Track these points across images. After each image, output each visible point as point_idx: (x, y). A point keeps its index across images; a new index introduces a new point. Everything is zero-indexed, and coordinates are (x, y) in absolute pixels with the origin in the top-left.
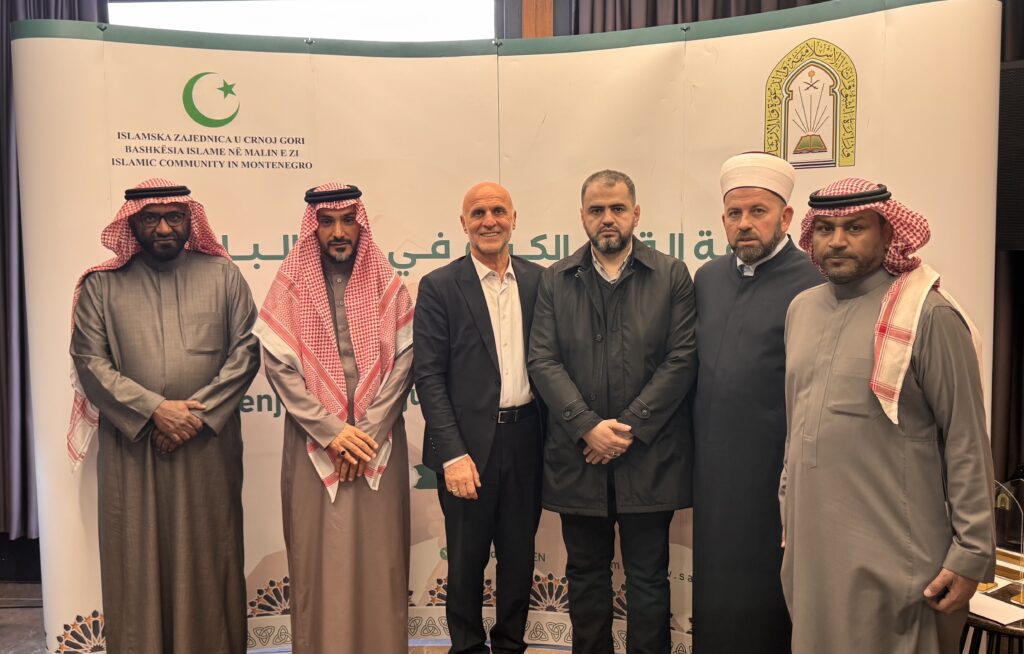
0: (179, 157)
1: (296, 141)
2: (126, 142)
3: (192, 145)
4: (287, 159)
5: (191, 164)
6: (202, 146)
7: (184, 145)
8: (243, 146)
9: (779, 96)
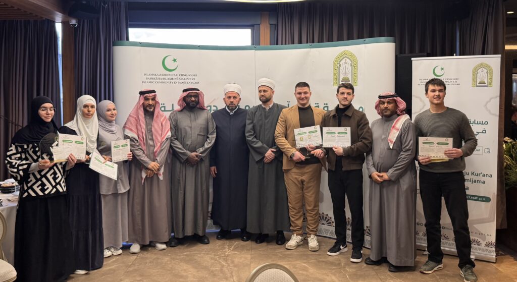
0: (161, 81)
1: (195, 75)
2: (146, 76)
3: (164, 77)
4: (192, 81)
5: (164, 82)
6: (167, 77)
7: (162, 77)
8: (179, 77)
9: (337, 65)
